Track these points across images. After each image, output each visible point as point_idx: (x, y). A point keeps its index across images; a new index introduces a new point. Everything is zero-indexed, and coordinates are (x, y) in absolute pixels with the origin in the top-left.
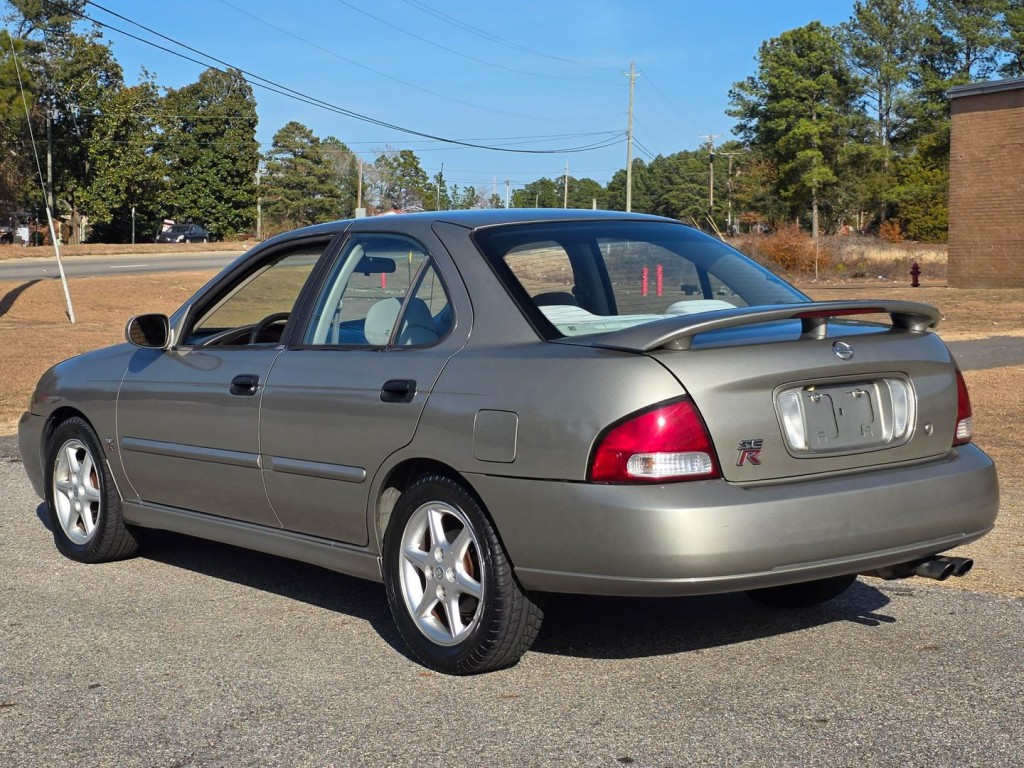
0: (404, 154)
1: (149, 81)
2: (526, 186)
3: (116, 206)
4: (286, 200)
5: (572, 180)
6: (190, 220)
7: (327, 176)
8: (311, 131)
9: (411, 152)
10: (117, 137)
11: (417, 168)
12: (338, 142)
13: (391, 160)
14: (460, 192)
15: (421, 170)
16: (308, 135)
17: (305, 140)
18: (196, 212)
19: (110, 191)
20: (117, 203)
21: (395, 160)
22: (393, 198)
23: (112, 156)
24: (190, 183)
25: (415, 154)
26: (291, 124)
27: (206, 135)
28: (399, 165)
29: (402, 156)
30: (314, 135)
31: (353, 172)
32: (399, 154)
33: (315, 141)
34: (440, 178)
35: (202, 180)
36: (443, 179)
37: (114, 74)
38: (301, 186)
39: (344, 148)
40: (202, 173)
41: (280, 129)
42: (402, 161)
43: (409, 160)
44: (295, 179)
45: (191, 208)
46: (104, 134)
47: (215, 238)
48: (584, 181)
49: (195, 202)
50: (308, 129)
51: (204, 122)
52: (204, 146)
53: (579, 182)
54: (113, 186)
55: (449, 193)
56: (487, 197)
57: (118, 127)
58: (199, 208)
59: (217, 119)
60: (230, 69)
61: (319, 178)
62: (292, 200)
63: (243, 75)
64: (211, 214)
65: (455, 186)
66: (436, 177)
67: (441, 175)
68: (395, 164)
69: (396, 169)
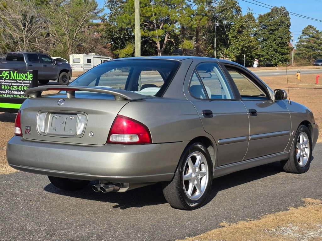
1: (250, 12)
3: (237, 55)
4: (306, 52)
6: (266, 59)
7: (321, 43)
8: (316, 28)
10: (239, 31)
16: (314, 30)
17: (314, 31)
18: (268, 57)
19: (236, 50)
20: (238, 54)
23: (236, 38)
24: (266, 47)
26: (309, 26)
27: (272, 30)
30: (317, 29)
33: (317, 32)
35: (270, 45)
37: (239, 10)
38: (312, 47)
40: (270, 43)
41: (305, 28)
44: (309, 45)
45: (266, 55)
46: (234, 31)
47: (274, 66)
49: (267, 53)
50: (315, 27)
51: (271, 26)
52: (271, 34)
54: (237, 48)
57: (239, 28)
58: (269, 55)
59: (276, 24)
60: (281, 7)
61: (318, 44)
62: (308, 52)
63: (286, 9)
64: (273, 57)
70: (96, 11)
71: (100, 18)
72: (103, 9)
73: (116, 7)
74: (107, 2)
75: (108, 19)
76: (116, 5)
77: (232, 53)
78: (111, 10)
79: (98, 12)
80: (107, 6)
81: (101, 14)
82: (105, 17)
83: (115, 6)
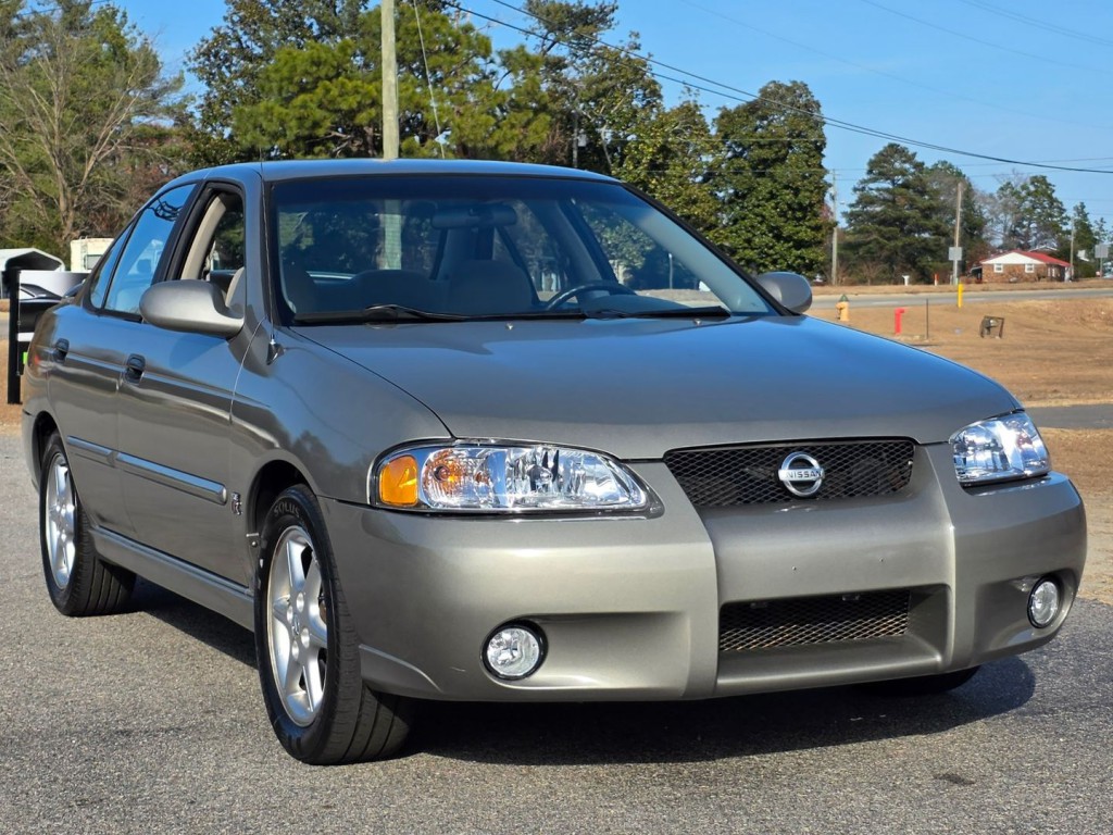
0: (1035, 180)
1: (691, 99)
4: (881, 240)
6: (742, 263)
7: (931, 208)
8: (914, 155)
9: (1044, 178)
10: (653, 166)
11: (1050, 197)
12: (951, 166)
13: (1019, 189)
15: (1056, 200)
16: (910, 159)
17: (907, 166)
18: (750, 253)
20: (649, 245)
21: (1024, 187)
22: (1019, 235)
24: (743, 219)
25: (1049, 181)
26: (891, 146)
27: (764, 161)
28: (1029, 194)
29: (1032, 183)
30: (918, 159)
31: (968, 203)
32: (1029, 181)
33: (919, 166)
34: (1081, 210)
35: (757, 215)
36: (1086, 210)
37: (653, 92)
38: (900, 222)
39: (959, 174)
40: (758, 206)
41: (877, 152)
42: (1032, 188)
43: (1042, 188)
44: (892, 213)
45: (745, 248)
49: (749, 241)
50: (911, 152)
51: (761, 146)
52: (762, 175)
55: (1095, 228)
57: (654, 154)
58: (753, 249)
59: (777, 142)
60: (794, 82)
61: (922, 211)
62: (889, 239)
63: (810, 88)
64: (768, 255)
65: (1102, 220)
66: (1076, 208)
67: (1083, 206)
68: (1024, 193)
69: (1024, 199)
70: (155, 86)
71: (169, 111)
72: (180, 81)
73: (228, 75)
74: (193, 54)
75: (198, 115)
76: (228, 67)
77: (629, 243)
78: (209, 84)
79: (165, 90)
80: (194, 70)
81: (172, 99)
82: (186, 106)
83: (224, 69)
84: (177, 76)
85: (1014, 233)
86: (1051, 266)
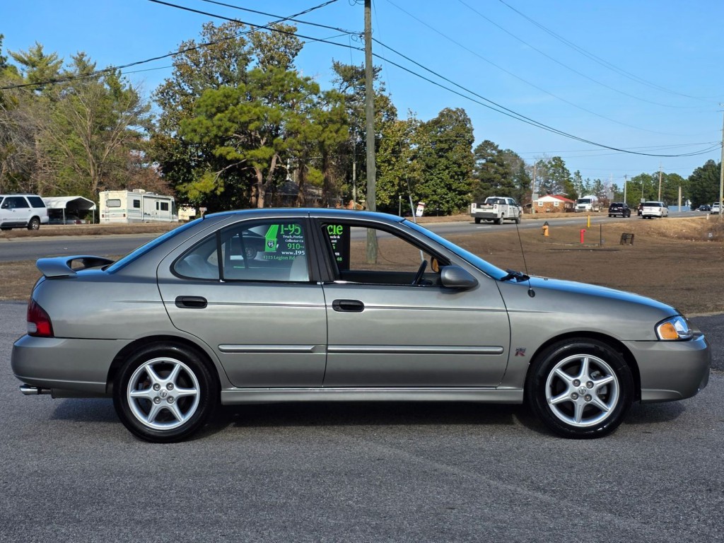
0: (555, 159)
1: (413, 117)
2: (632, 178)
3: (392, 194)
4: (481, 189)
5: (664, 175)
6: (432, 202)
7: (506, 173)
8: (498, 146)
9: (560, 158)
10: (394, 151)
11: (563, 168)
12: (512, 152)
13: (546, 163)
14: (591, 183)
15: (566, 169)
16: (495, 148)
17: (494, 152)
18: (435, 198)
19: (389, 185)
20: (392, 192)
21: (550, 163)
22: (547, 187)
23: (390, 164)
24: (431, 180)
25: (562, 159)
26: (486, 141)
27: (441, 150)
28: (552, 166)
29: (554, 161)
30: (500, 148)
31: (522, 170)
32: (551, 160)
33: (500, 152)
34: (578, 174)
35: (439, 178)
36: (580, 174)
37: (392, 112)
38: (490, 180)
39: (516, 156)
40: (439, 174)
41: (478, 145)
42: (554, 163)
43: (558, 163)
44: (488, 176)
45: (432, 195)
46: (386, 150)
47: (446, 214)
48: (672, 175)
49: (435, 191)
50: (496, 144)
51: (441, 142)
52: (441, 157)
53: (668, 176)
54: (390, 182)
56: (610, 185)
57: (394, 146)
58: (437, 195)
59: (449, 140)
60: (458, 109)
61: (502, 175)
62: (485, 189)
64: (444, 198)
65: (588, 179)
66: (575, 173)
67: (579, 173)
68: (549, 166)
69: (549, 169)
70: (136, 110)
71: (142, 123)
72: (148, 108)
73: (173, 103)
74: (155, 93)
75: (158, 125)
76: (174, 100)
77: (382, 191)
78: (164, 109)
79: (140, 112)
80: (156, 101)
81: (145, 116)
82: (151, 120)
83: (171, 100)
84: (147, 104)
85: (544, 186)
86: (566, 202)
